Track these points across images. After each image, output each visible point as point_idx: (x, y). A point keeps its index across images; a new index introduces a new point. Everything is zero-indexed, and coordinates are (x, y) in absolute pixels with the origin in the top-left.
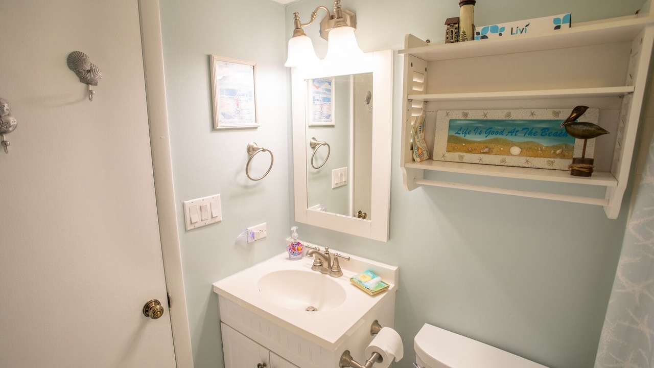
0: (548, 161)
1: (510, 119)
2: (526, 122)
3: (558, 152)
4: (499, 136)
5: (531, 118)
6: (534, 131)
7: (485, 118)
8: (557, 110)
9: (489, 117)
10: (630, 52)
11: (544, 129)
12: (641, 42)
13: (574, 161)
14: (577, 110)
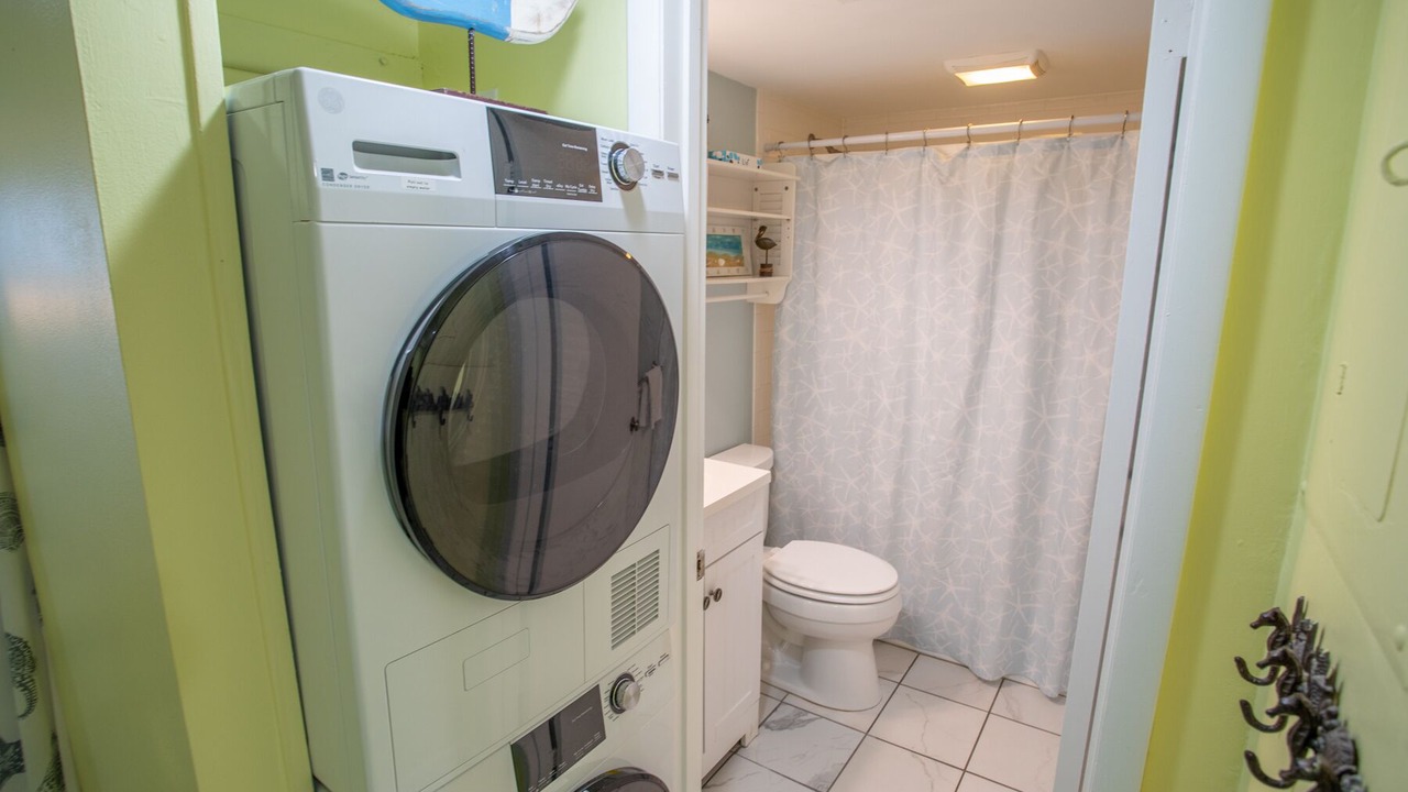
0: (735, 269)
1: (715, 234)
2: (721, 237)
3: (737, 261)
4: (711, 250)
5: (723, 234)
6: (726, 245)
8: (733, 228)
10: (754, 189)
11: (730, 243)
12: (787, 188)
13: (763, 266)
14: (763, 228)
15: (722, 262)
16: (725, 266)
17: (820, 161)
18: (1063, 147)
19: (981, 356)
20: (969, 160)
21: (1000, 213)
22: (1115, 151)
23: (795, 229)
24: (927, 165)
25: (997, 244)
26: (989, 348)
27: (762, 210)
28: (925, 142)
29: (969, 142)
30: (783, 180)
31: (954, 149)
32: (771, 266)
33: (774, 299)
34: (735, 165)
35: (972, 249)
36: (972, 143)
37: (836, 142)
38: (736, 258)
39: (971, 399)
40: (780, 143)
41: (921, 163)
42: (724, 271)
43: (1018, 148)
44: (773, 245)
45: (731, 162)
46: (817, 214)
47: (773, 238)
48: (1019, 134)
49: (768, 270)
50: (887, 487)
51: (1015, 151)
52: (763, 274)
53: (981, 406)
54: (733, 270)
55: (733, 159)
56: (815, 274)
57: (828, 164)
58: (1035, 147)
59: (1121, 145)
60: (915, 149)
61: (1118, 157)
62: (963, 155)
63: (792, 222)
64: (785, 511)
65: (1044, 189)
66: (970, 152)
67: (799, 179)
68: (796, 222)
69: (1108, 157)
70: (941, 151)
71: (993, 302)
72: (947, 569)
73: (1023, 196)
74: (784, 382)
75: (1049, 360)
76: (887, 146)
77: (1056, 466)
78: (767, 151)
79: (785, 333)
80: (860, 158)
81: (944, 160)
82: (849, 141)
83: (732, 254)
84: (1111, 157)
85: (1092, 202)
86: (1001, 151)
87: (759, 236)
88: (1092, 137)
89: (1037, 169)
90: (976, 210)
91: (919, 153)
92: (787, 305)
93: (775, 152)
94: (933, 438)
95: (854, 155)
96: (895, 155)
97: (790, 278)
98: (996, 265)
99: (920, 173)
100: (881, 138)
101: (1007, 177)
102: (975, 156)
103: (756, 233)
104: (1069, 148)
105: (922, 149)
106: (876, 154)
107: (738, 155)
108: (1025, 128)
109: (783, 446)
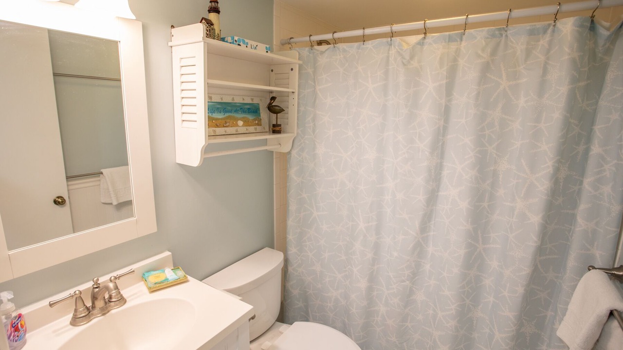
0: (255, 128)
1: (234, 102)
2: (241, 104)
3: (257, 122)
4: (230, 114)
5: (243, 102)
6: (245, 110)
7: (222, 101)
8: (252, 98)
9: (224, 101)
10: (270, 70)
11: (249, 109)
12: (292, 69)
13: (274, 126)
14: (273, 98)
15: (240, 123)
16: (243, 126)
17: (318, 51)
18: (501, 35)
19: (432, 197)
20: (425, 47)
21: (449, 89)
22: (547, 37)
23: (298, 99)
24: (393, 52)
25: (446, 113)
26: (438, 191)
27: (276, 85)
28: (392, 34)
29: (425, 33)
30: (290, 64)
31: (414, 39)
32: (280, 125)
33: (285, 149)
34: (243, 47)
35: (427, 115)
36: (428, 35)
37: (328, 37)
38: (255, 120)
39: (424, 227)
40: (291, 38)
41: (389, 50)
42: (243, 130)
43: (464, 37)
44: (282, 110)
45: (239, 45)
46: (315, 89)
47: (282, 106)
48: (466, 26)
49: (277, 129)
50: (363, 284)
51: (461, 40)
52: (274, 132)
53: (432, 233)
54: (251, 129)
55: (241, 44)
56: (314, 131)
57: (322, 53)
58: (479, 36)
59: (553, 31)
60: (384, 40)
61: (550, 43)
62: (421, 43)
63: (296, 94)
64: (295, 292)
65: (486, 69)
66: (426, 40)
67: (301, 62)
68: (299, 95)
69: (541, 42)
70: (404, 41)
71: (442, 156)
72: (405, 344)
73: (468, 74)
74: (293, 207)
75: (485, 204)
76: (364, 39)
77: (488, 282)
78: (283, 44)
79: (293, 172)
80: (345, 47)
81: (405, 47)
82: (337, 35)
83: (250, 117)
84: (544, 42)
85: (525, 80)
86: (450, 39)
87: (270, 104)
88: (528, 26)
89: (480, 52)
90: (430, 86)
91: (388, 42)
92: (294, 153)
93: (287, 43)
94: (395, 254)
95: (341, 46)
96: (369, 44)
97: (295, 135)
98: (445, 128)
99: (388, 57)
100: (359, 32)
101: (455, 60)
102: (430, 44)
103: (268, 101)
104: (507, 36)
105: (389, 39)
106: (356, 44)
107: (246, 41)
108: (470, 21)
109: (292, 250)
